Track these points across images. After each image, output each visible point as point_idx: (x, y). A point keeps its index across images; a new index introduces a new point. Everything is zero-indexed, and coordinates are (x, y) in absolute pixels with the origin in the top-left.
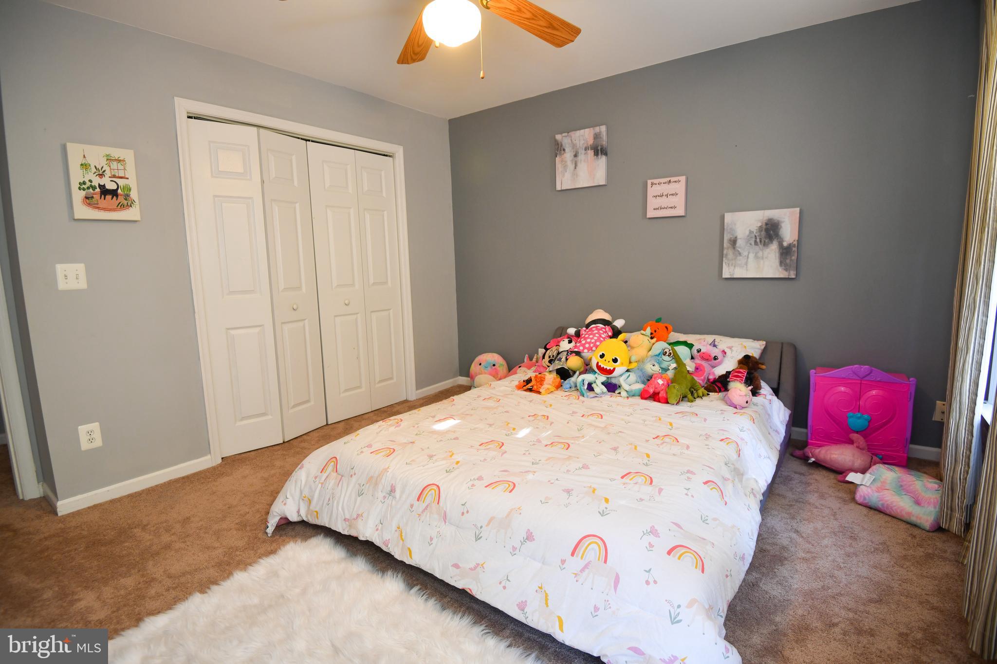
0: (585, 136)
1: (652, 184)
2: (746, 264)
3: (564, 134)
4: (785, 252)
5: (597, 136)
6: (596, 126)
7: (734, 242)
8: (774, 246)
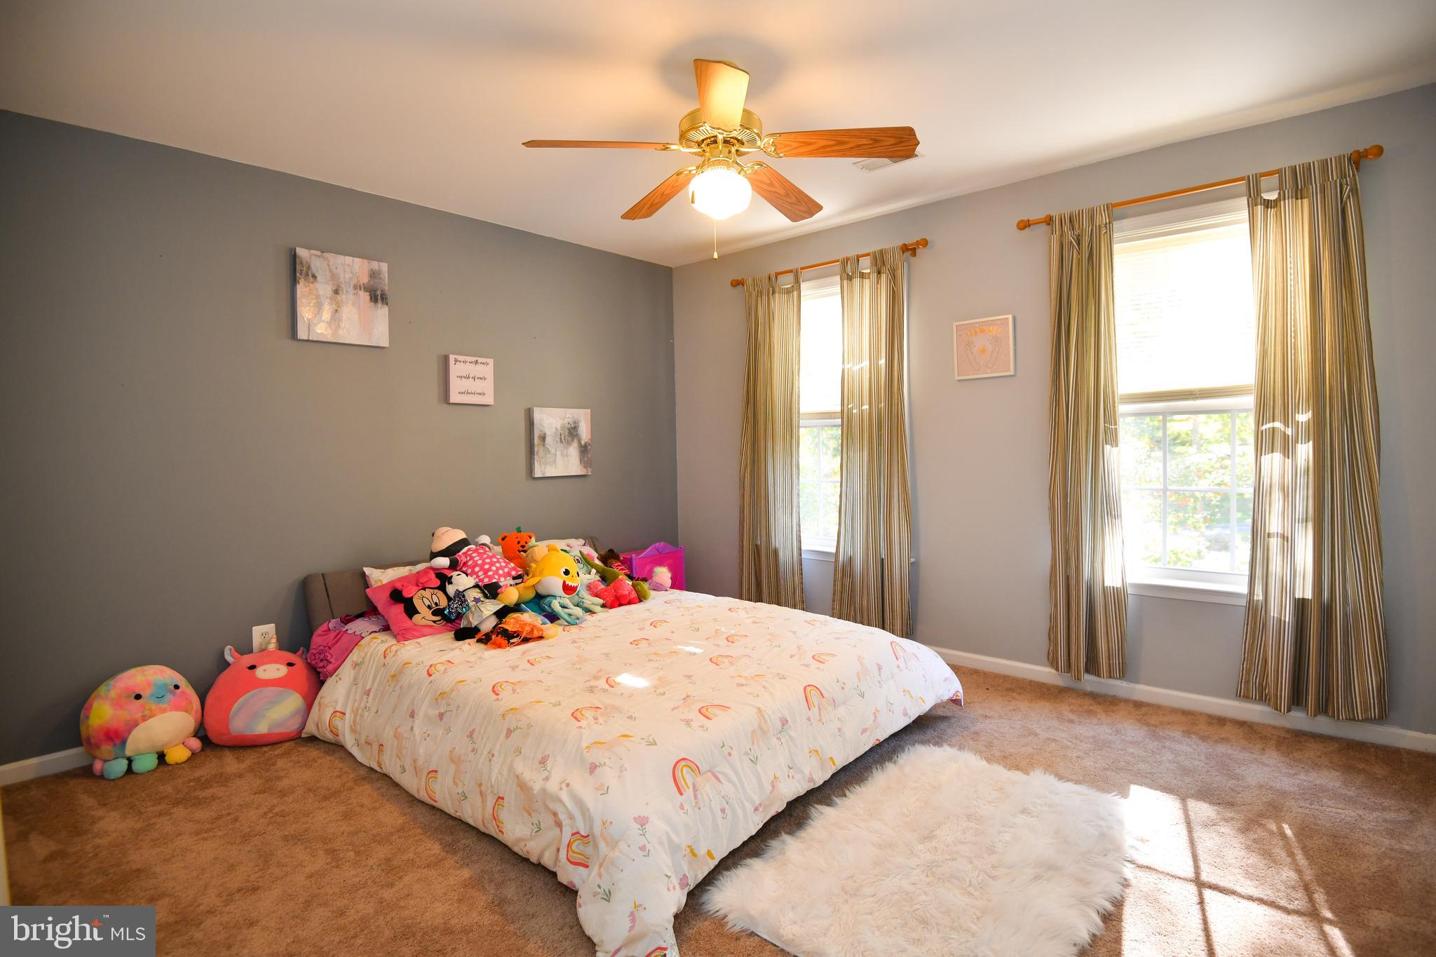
0: (354, 268)
1: (456, 360)
2: (555, 462)
3: (313, 252)
4: (584, 450)
5: (374, 274)
6: (375, 260)
7: (543, 438)
8: (575, 444)
